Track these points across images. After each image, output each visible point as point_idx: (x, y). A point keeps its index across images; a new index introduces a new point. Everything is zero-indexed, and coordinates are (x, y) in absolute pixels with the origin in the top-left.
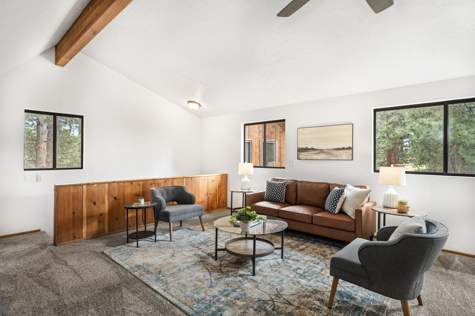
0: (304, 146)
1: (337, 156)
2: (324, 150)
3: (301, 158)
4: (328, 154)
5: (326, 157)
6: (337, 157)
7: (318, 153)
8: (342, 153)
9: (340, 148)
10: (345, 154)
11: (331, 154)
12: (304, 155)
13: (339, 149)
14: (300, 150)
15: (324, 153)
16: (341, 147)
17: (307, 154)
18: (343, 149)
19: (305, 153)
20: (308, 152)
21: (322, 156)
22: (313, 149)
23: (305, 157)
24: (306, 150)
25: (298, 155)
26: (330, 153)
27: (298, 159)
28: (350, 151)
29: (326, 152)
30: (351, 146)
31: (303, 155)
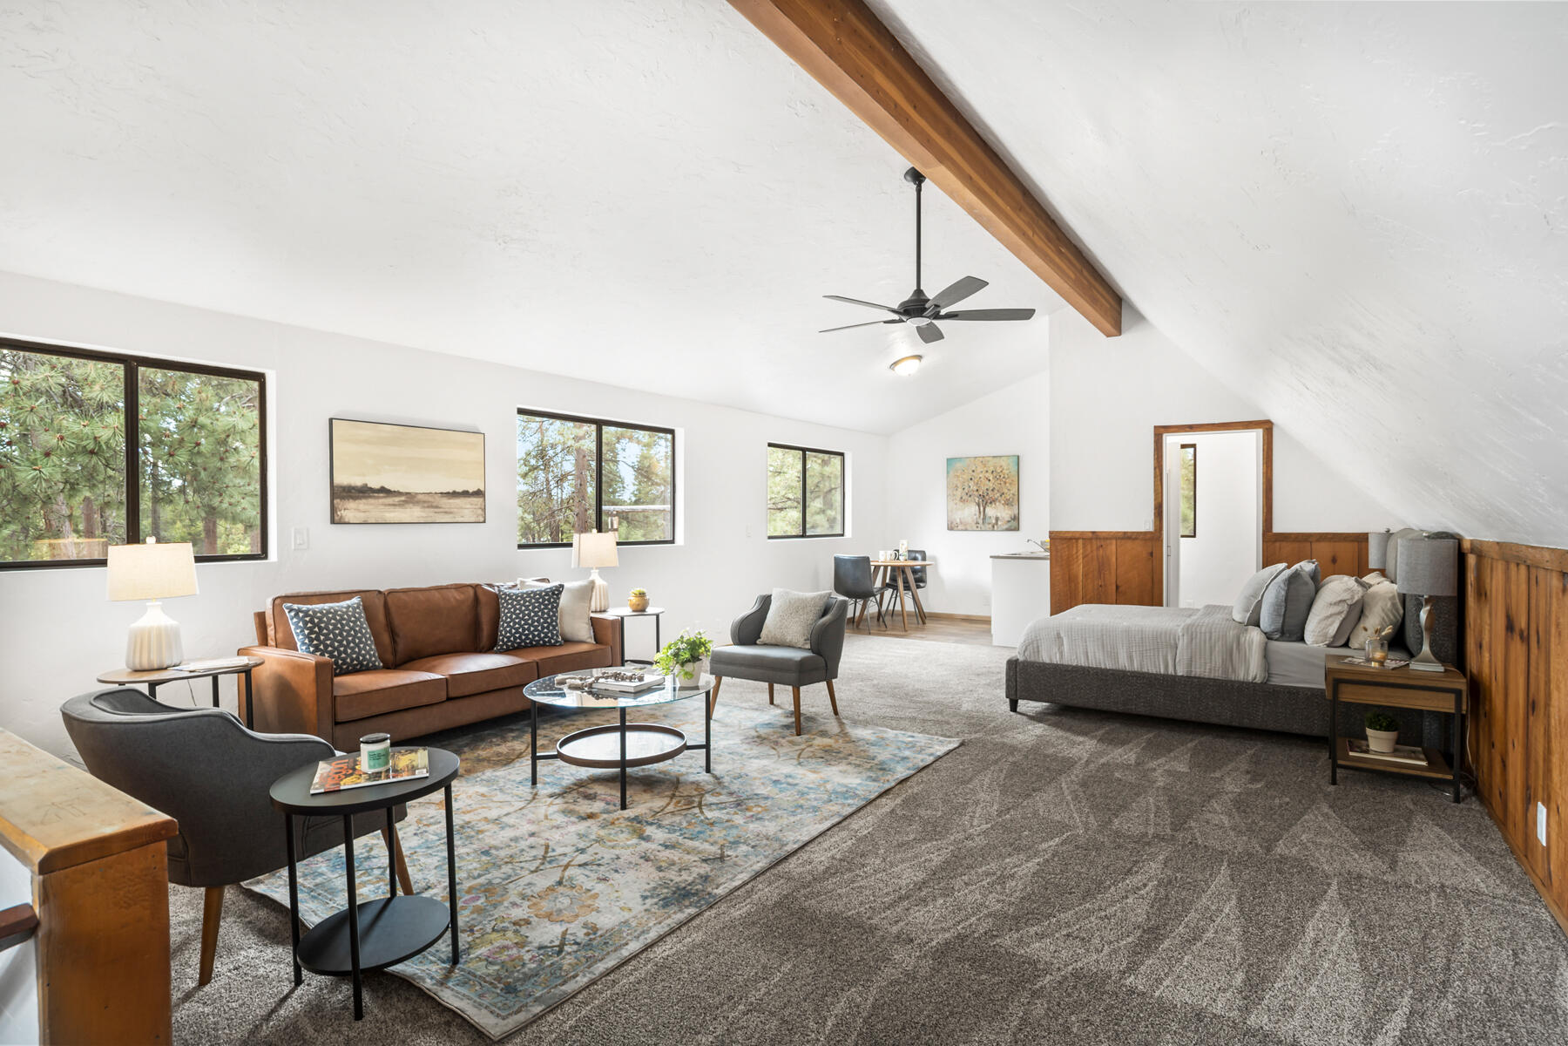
0: (357, 481)
1: (451, 513)
2: (420, 497)
3: (347, 520)
4: (428, 507)
5: (424, 515)
6: (451, 515)
7: (402, 505)
8: (464, 506)
9: (457, 490)
10: (467, 507)
11: (437, 507)
12: (359, 510)
13: (455, 494)
14: (341, 494)
15: (418, 502)
16: (459, 490)
17: (367, 507)
18: (465, 494)
19: (362, 504)
20: (371, 501)
21: (414, 513)
22: (383, 490)
23: (361, 517)
24: (363, 492)
25: (333, 510)
26: (434, 504)
27: (335, 520)
28: (477, 500)
29: (424, 502)
30: (482, 489)
31: (351, 510)
